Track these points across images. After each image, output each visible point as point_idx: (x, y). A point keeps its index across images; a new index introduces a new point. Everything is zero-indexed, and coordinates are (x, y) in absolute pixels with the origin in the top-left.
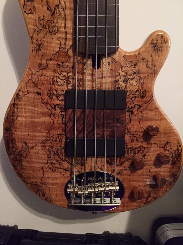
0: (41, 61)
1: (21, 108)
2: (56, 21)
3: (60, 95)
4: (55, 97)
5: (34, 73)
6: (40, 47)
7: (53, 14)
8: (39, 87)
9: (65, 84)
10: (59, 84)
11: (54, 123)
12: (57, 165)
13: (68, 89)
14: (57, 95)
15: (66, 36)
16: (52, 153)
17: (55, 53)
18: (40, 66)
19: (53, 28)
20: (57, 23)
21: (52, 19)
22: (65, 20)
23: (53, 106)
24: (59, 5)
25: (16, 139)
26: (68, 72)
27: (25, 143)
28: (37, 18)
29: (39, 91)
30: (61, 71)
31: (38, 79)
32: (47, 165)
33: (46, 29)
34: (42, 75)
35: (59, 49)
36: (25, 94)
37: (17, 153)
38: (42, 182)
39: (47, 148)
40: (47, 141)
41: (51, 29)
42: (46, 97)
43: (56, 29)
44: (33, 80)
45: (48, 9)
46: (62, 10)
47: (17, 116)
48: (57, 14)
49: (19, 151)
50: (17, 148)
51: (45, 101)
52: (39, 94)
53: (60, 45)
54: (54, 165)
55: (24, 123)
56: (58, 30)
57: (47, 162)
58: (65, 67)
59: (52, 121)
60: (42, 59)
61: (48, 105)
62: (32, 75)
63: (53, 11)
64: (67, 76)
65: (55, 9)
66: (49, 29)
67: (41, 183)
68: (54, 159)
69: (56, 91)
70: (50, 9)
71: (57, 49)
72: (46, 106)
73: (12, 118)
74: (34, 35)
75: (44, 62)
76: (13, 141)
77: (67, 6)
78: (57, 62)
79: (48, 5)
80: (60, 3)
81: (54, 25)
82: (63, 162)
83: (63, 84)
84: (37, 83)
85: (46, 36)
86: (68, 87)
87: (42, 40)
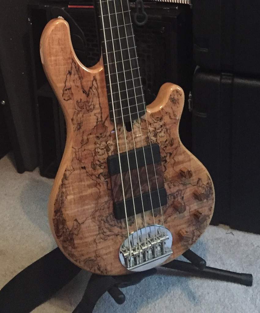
0: (83, 138)
1: (69, 187)
2: (91, 100)
3: (103, 163)
4: (98, 167)
5: (77, 150)
6: (80, 126)
7: (88, 95)
8: (83, 161)
9: (106, 152)
10: (100, 153)
11: (100, 192)
12: (108, 233)
13: (109, 156)
14: (100, 164)
15: (101, 110)
16: (102, 222)
17: (93, 127)
18: (82, 142)
19: (89, 107)
20: (92, 101)
21: (88, 99)
22: (99, 98)
23: (97, 176)
24: (92, 87)
25: (67, 219)
26: (107, 141)
27: (76, 220)
28: (75, 102)
29: (83, 166)
30: (101, 142)
31: (82, 154)
32: (99, 236)
33: (84, 109)
34: (84, 150)
35: (97, 123)
36: (72, 172)
37: (68, 233)
38: (96, 255)
39: (97, 219)
40: (96, 211)
41: (88, 108)
42: (91, 169)
43: (92, 107)
44: (78, 157)
45: (84, 92)
46: (95, 90)
47: (66, 196)
48: (91, 94)
49: (70, 230)
50: (68, 228)
51: (90, 173)
52: (84, 168)
53: (97, 119)
54: (105, 234)
55: (73, 200)
56: (94, 108)
57: (98, 233)
58: (104, 137)
59: (98, 190)
60: (83, 136)
61: (93, 176)
62: (75, 152)
63: (88, 93)
64: (106, 145)
65: (89, 91)
66: (86, 108)
67: (95, 257)
68: (104, 227)
69: (98, 161)
70: (86, 91)
71: (95, 124)
72: (91, 177)
73: (61, 199)
74: (74, 117)
75: (85, 138)
76: (64, 222)
77: (99, 87)
78: (96, 135)
79: (84, 89)
80: (93, 85)
81: (90, 104)
82: (113, 228)
83: (103, 153)
84: (81, 159)
85: (84, 115)
86: (108, 154)
87: (82, 119)
